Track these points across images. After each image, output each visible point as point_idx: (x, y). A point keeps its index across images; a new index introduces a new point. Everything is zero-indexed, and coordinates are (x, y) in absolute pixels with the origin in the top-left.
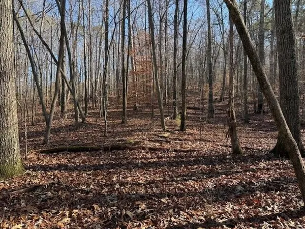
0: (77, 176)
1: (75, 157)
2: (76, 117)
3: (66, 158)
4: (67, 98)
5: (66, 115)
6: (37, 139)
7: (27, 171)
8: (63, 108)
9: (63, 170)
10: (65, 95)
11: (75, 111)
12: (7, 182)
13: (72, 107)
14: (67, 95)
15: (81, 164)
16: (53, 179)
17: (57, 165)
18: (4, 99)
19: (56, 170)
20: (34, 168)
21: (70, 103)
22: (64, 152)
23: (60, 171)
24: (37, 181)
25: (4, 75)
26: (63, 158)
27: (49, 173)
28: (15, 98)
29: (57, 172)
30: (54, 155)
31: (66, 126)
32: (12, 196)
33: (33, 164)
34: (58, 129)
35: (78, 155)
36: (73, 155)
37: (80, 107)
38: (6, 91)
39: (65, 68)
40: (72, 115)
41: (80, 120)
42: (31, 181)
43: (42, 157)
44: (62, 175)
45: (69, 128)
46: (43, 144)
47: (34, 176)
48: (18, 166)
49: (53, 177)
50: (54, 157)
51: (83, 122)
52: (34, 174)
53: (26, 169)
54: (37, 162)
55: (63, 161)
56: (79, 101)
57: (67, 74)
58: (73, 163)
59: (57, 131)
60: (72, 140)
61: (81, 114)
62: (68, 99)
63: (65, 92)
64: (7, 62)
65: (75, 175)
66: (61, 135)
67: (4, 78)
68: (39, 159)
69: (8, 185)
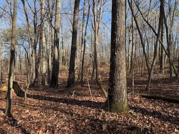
0: (169, 127)
1: (168, 107)
2: (170, 72)
3: (161, 106)
4: (164, 60)
5: (163, 71)
6: (142, 86)
7: (131, 111)
8: (161, 66)
9: (157, 117)
10: (163, 58)
11: (170, 68)
12: (117, 116)
13: (168, 65)
14: (165, 58)
15: (174, 116)
16: (148, 123)
17: (152, 111)
18: (119, 61)
19: (151, 116)
20: (136, 109)
21: (167, 62)
22: (159, 100)
23: (154, 118)
24: (135, 122)
25: (119, 46)
26: (158, 105)
27: (145, 117)
28: (125, 60)
29: (151, 117)
30: (152, 101)
31: (163, 79)
32: (118, 129)
33: (136, 105)
34: (157, 80)
35: (171, 105)
36: (167, 104)
37: (174, 66)
38: (119, 56)
39: (164, 39)
40: (168, 71)
41: (174, 75)
42: (131, 120)
43: (143, 101)
44: (155, 122)
45: (164, 81)
46: (145, 90)
47: (134, 116)
48: (125, 105)
49: (147, 122)
50: (151, 103)
51: (176, 77)
52: (134, 115)
53: (131, 109)
54: (139, 104)
55: (158, 108)
56: (174, 61)
57: (165, 44)
58: (166, 112)
59: (156, 82)
60: (167, 91)
61: (175, 71)
62: (166, 61)
63: (163, 56)
64: (121, 38)
65: (167, 126)
66: (159, 85)
67: (119, 48)
68: (141, 102)
69: (118, 118)
